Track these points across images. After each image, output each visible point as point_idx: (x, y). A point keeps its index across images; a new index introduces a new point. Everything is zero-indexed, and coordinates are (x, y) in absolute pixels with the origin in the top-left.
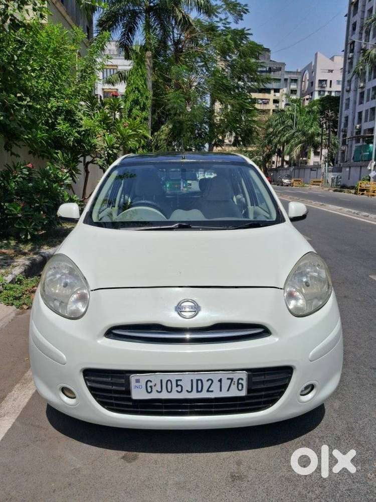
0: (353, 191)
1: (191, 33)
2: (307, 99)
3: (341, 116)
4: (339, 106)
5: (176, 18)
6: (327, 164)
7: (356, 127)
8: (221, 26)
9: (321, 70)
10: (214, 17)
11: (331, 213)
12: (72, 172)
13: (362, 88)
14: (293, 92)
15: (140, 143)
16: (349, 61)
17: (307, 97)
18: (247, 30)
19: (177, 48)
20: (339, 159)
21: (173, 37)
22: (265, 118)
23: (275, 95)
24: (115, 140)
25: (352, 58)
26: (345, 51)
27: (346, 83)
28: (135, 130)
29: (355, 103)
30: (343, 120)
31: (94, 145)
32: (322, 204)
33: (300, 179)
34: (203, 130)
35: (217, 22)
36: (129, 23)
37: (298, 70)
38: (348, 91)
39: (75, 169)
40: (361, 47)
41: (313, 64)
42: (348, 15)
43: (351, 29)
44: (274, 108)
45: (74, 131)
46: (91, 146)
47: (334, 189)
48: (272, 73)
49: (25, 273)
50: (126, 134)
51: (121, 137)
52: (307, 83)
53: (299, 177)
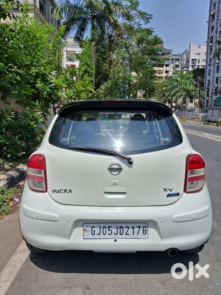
0: (216, 124)
1: (119, 31)
2: (185, 70)
3: (206, 79)
4: (204, 74)
5: (109, 22)
6: (198, 108)
7: (215, 86)
8: (136, 27)
9: (193, 53)
10: (132, 22)
11: (206, 138)
12: (45, 114)
13: (218, 63)
14: (177, 66)
15: (88, 96)
16: (210, 48)
17: (185, 69)
18: (152, 29)
19: (110, 39)
20: (205, 105)
21: (108, 33)
22: (161, 81)
23: (166, 68)
24: (72, 94)
25: (211, 46)
26: (208, 42)
27: (208, 61)
28: (85, 88)
29: (214, 72)
30: (207, 82)
31: (60, 97)
32: (200, 132)
33: (183, 117)
34: (125, 88)
35: (134, 24)
36: (81, 25)
37: (179, 54)
38: (210, 65)
39: (46, 111)
40: (217, 40)
41: (188, 50)
42: (209, 22)
43: (210, 29)
44: (166, 76)
45: (47, 87)
46: (57, 97)
47: (203, 123)
48: (164, 55)
49: (8, 184)
50: (80, 90)
51: (76, 91)
52: (185, 61)
53: (181, 116)
